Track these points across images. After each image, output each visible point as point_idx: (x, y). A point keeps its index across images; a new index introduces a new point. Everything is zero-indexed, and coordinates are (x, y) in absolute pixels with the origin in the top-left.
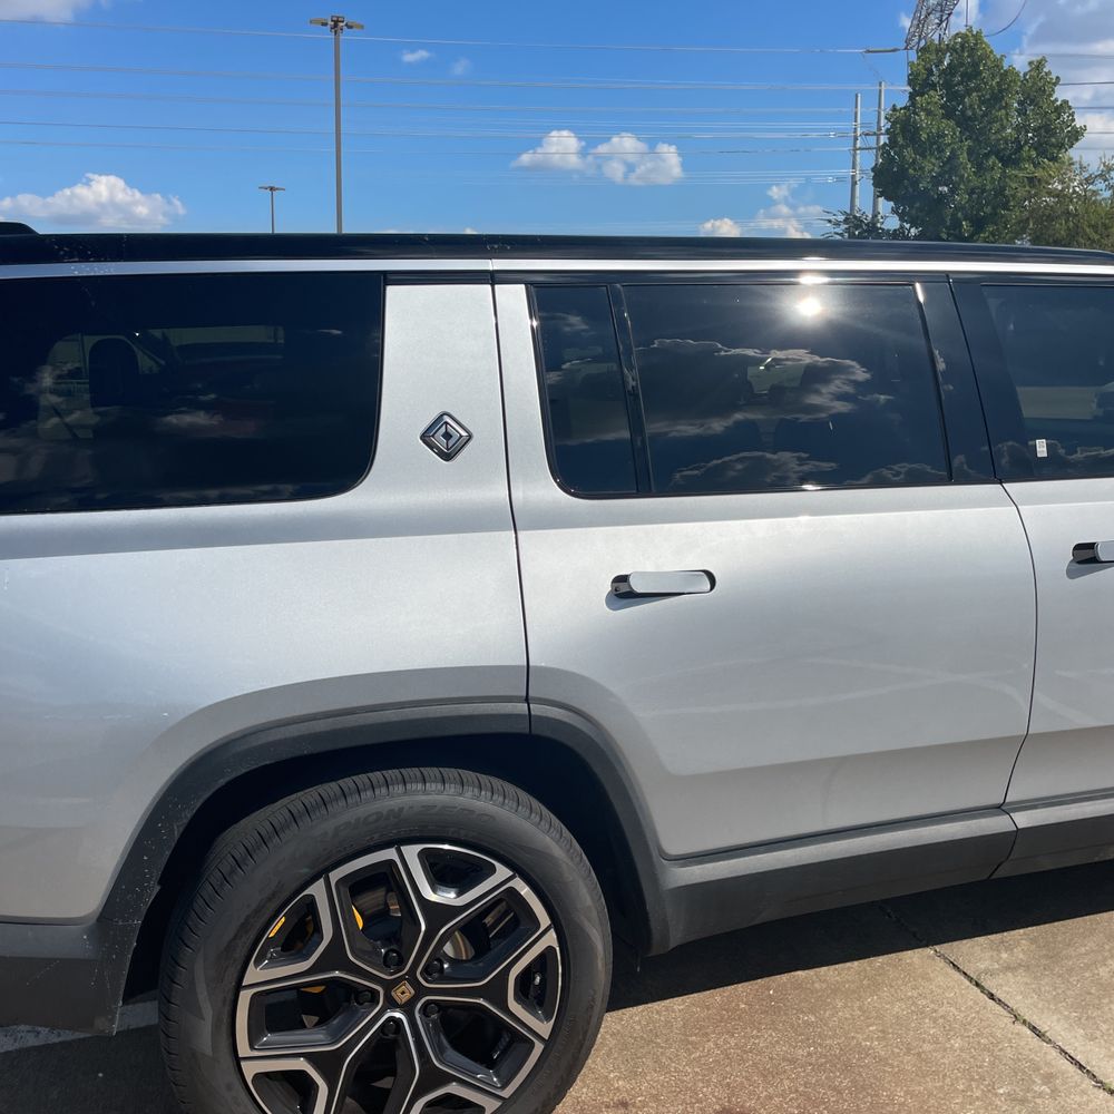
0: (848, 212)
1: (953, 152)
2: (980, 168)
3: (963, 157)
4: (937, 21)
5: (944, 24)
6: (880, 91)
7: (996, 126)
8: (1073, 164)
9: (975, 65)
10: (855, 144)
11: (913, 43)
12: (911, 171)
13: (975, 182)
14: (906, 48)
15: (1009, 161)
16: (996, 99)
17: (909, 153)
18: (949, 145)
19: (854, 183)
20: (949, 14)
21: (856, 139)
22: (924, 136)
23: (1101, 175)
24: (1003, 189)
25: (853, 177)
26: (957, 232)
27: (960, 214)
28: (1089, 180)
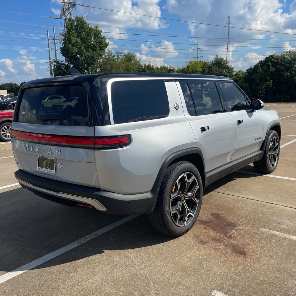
0: (55, 59)
1: (80, 46)
2: (87, 51)
3: (83, 48)
4: (68, 12)
5: (70, 14)
6: (54, 28)
7: (89, 41)
8: (110, 52)
9: (83, 25)
10: (48, 42)
11: (62, 17)
12: (71, 50)
13: (87, 54)
14: (60, 18)
15: (93, 49)
16: (89, 34)
17: (69, 46)
18: (79, 44)
19: (49, 52)
20: (71, 11)
21: (48, 40)
22: (73, 42)
23: (116, 55)
24: (93, 56)
25: (49, 50)
26: (83, 67)
27: (84, 62)
28: (114, 56)
